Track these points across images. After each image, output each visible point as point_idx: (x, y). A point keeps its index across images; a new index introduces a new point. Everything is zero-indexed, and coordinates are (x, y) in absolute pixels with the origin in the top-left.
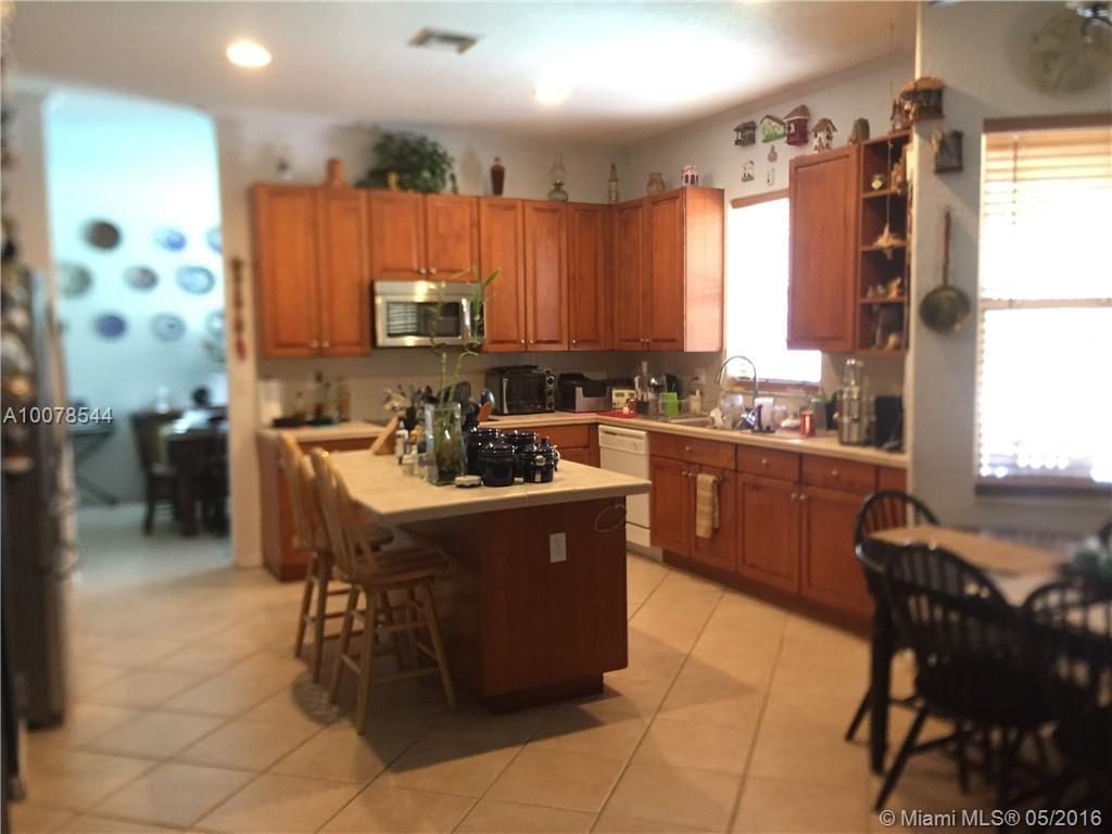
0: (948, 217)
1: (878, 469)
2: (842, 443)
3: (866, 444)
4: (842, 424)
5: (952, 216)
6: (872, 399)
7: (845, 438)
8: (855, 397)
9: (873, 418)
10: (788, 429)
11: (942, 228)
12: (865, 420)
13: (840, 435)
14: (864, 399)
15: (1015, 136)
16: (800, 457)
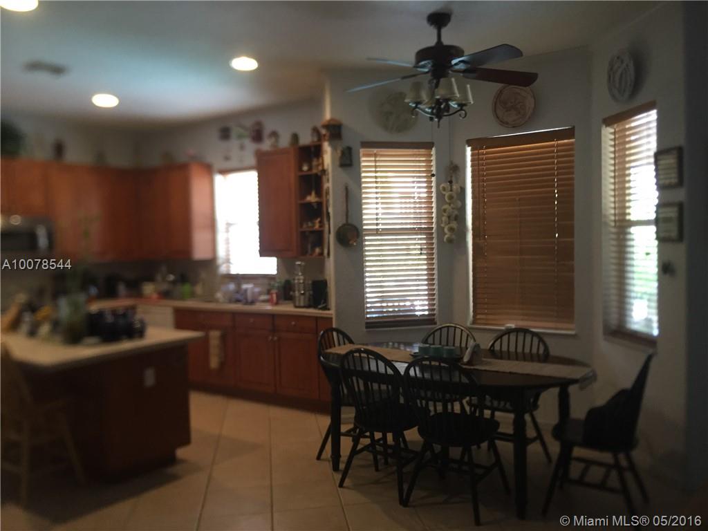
0: (347, 189)
1: (317, 319)
2: (296, 307)
3: (309, 307)
4: (295, 297)
5: (349, 188)
6: (310, 282)
7: (297, 304)
8: (301, 281)
9: (311, 292)
10: (264, 301)
11: (344, 194)
12: (307, 294)
13: (294, 303)
14: (306, 282)
15: (375, 151)
16: (273, 316)
